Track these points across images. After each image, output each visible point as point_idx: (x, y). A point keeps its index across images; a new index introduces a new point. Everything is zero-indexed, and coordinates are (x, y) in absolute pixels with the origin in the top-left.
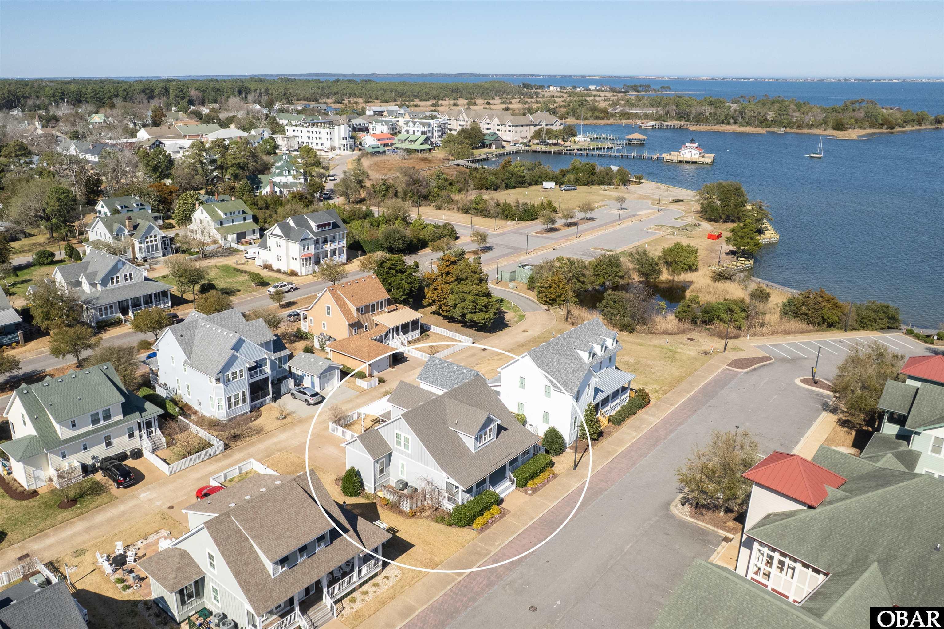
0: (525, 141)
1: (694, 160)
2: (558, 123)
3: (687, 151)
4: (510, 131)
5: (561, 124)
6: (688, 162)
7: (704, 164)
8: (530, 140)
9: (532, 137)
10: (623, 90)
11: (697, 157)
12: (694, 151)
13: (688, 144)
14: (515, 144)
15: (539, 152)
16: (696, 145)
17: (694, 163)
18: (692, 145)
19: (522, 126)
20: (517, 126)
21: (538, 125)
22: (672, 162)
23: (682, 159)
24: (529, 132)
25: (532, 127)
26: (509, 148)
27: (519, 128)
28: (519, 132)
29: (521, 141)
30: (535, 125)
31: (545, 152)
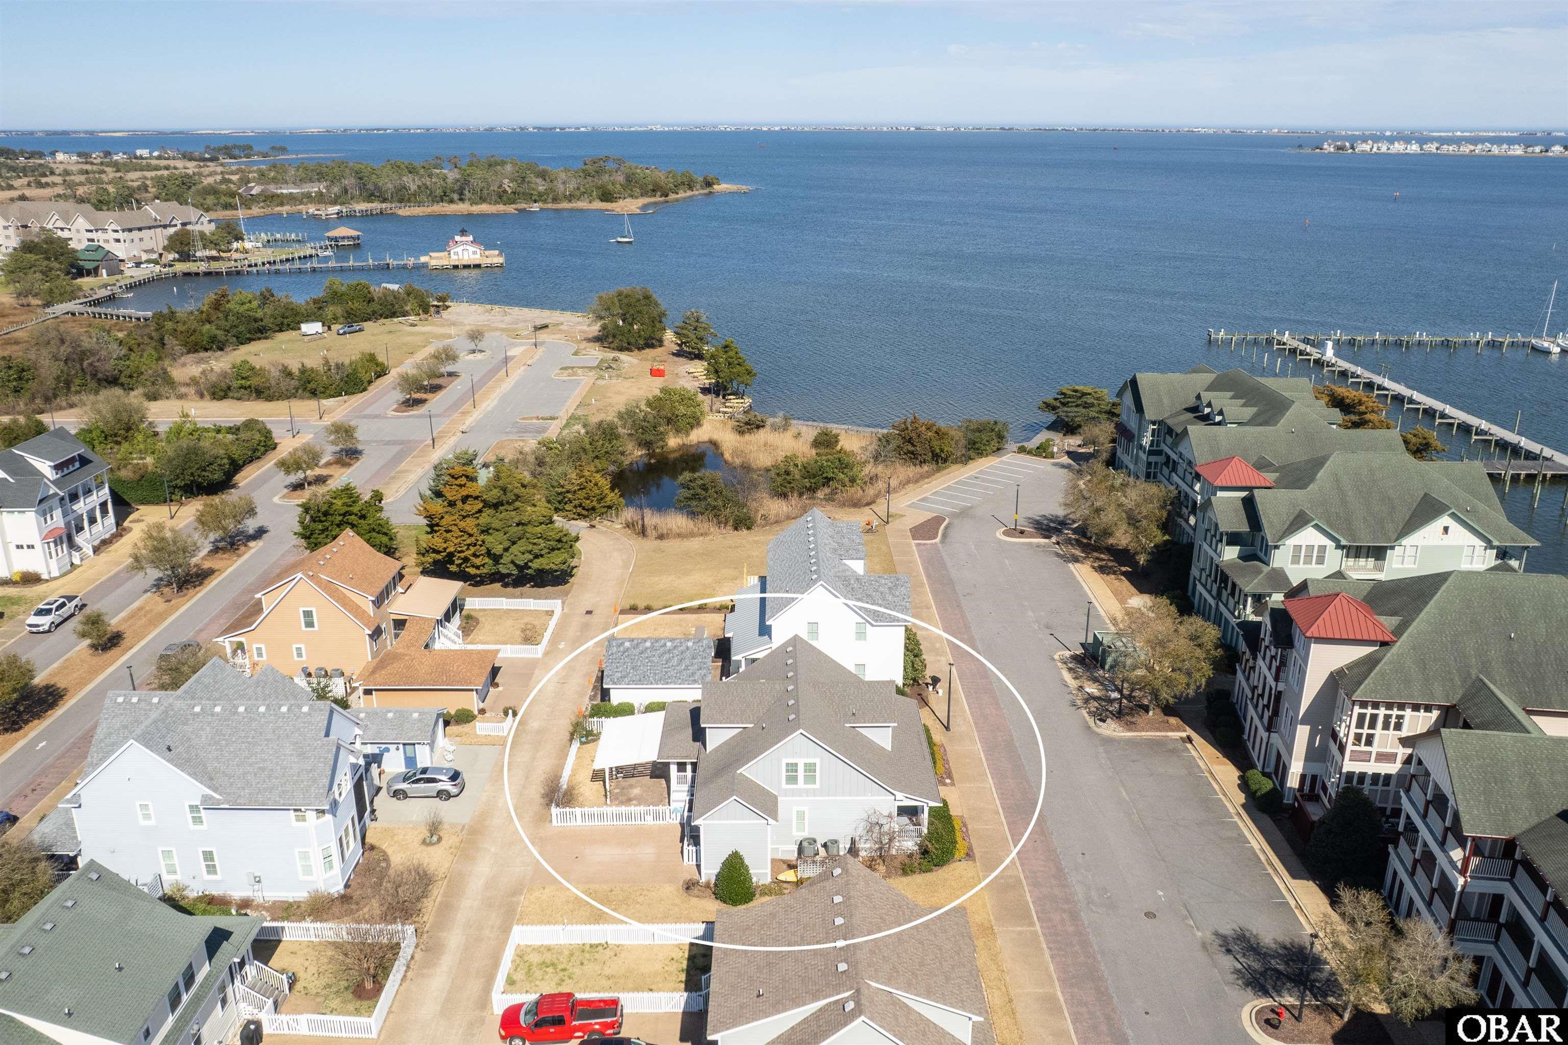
0: (155, 256)
1: (477, 262)
2: (205, 220)
3: (459, 249)
4: (118, 241)
5: (210, 221)
6: (466, 267)
7: (491, 267)
8: (161, 255)
9: (165, 248)
10: (207, 156)
11: (478, 256)
12: (471, 249)
13: (457, 238)
14: (138, 265)
15: (197, 274)
16: (471, 238)
17: (478, 266)
18: (464, 239)
19: (140, 229)
20: (130, 230)
21: (170, 226)
22: (444, 269)
23: (457, 263)
24: (158, 239)
25: (159, 230)
26: (132, 273)
27: (135, 233)
28: (136, 240)
29: (144, 257)
30: (165, 227)
31: (208, 274)
